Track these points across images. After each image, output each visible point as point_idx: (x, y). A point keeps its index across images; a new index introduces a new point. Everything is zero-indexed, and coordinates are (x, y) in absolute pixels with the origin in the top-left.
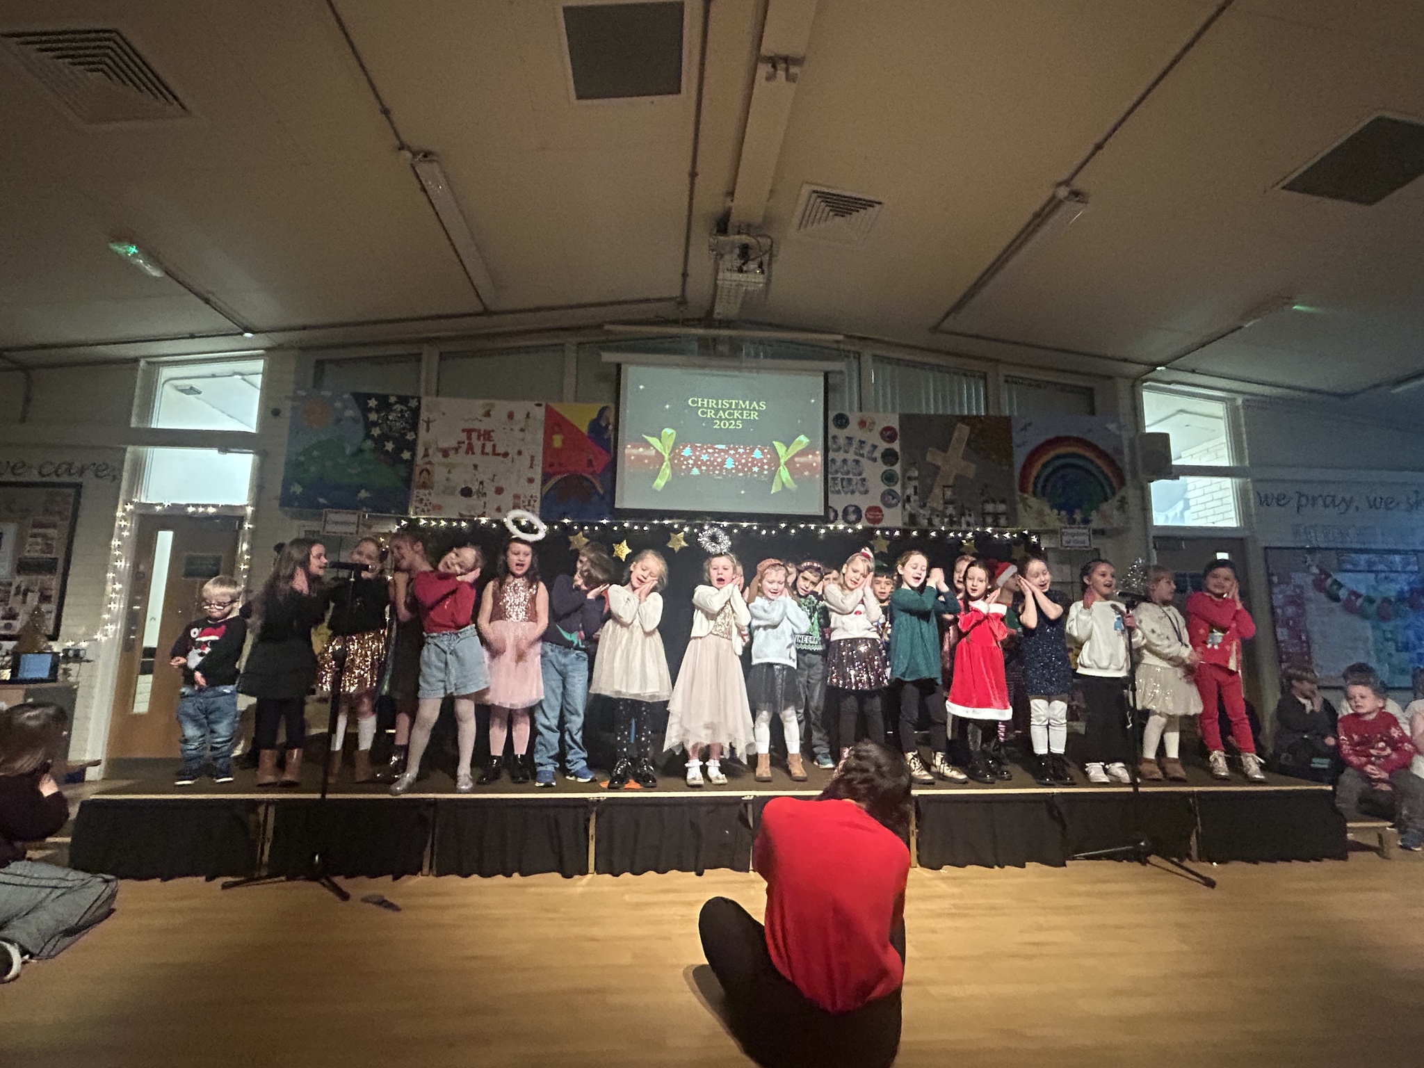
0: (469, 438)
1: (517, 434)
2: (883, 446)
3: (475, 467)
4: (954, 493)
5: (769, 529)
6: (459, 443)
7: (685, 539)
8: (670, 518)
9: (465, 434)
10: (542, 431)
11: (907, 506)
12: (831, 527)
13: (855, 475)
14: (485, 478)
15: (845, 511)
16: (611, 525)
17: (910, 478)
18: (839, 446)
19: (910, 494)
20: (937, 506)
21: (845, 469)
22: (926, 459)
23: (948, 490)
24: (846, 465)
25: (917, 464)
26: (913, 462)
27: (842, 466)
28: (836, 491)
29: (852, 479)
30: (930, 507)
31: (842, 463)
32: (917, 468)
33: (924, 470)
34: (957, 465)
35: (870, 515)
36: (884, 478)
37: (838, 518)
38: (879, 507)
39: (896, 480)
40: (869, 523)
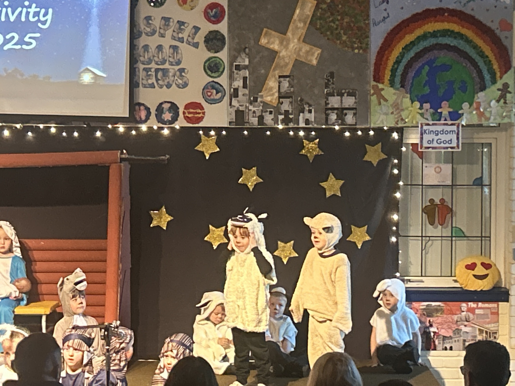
2: (207, 27)
17: (238, 68)
18: (153, 30)
19: (239, 86)
20: (271, 101)
21: (160, 57)
22: (260, 43)
23: (285, 80)
24: (162, 53)
25: (247, 50)
26: (243, 47)
27: (157, 54)
28: (149, 84)
29: (169, 69)
30: (261, 102)
31: (157, 50)
32: (247, 54)
33: (256, 58)
34: (297, 49)
35: (189, 113)
36: (206, 68)
37: (150, 117)
38: (200, 104)
39: (221, 70)
40: (188, 122)
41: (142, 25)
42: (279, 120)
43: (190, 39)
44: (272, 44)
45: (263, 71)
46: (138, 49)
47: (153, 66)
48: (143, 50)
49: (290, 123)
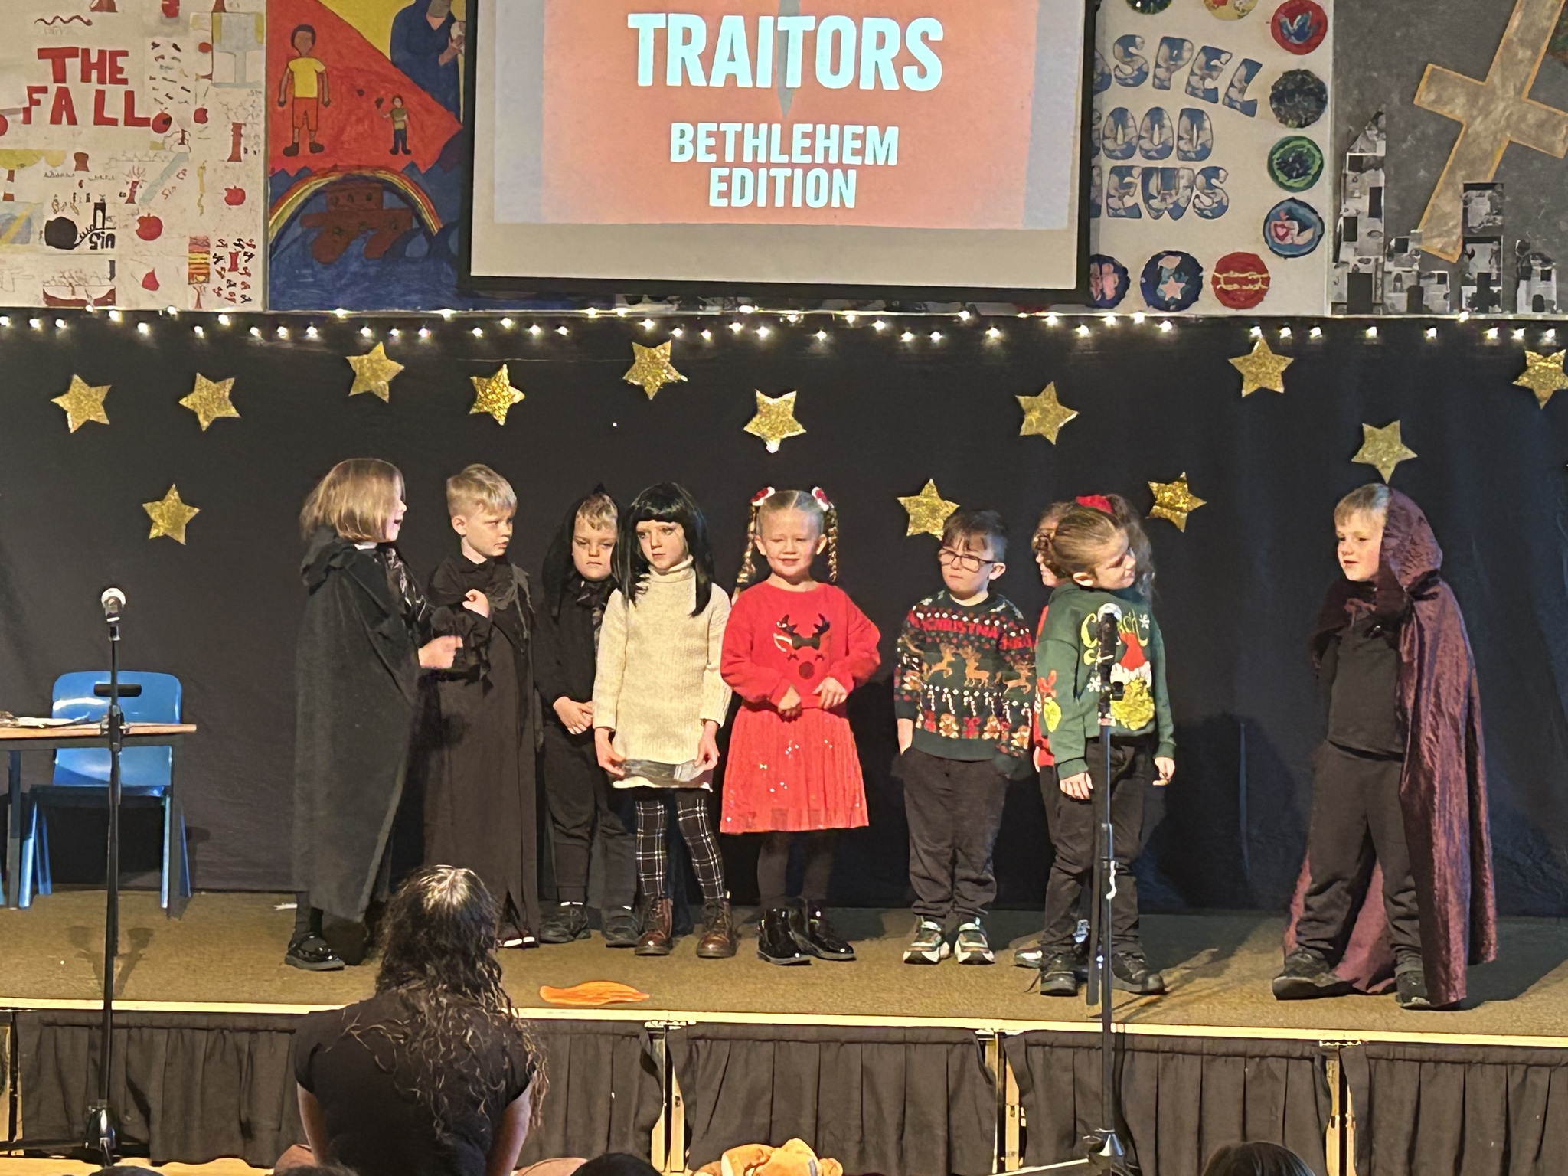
0: (60, 76)
1: (194, 61)
2: (1278, 62)
3: (82, 160)
4: (1497, 209)
5: (924, 326)
6: (32, 90)
7: (676, 361)
8: (633, 302)
9: (47, 64)
10: (262, 54)
11: (1347, 253)
12: (1110, 318)
13: (1184, 159)
14: (111, 192)
15: (1153, 273)
16: (463, 325)
17: (1358, 165)
18: (1140, 69)
19: (1358, 212)
20: (1441, 250)
21: (1156, 141)
22: (1416, 102)
23: (1481, 196)
24: (1160, 129)
25: (1383, 121)
26: (1374, 113)
27: (1147, 131)
28: (1125, 209)
29: (1175, 169)
30: (1417, 252)
31: (1147, 122)
32: (1381, 131)
33: (1404, 140)
34: (1515, 117)
35: (1228, 281)
36: (1275, 167)
37: (1128, 292)
38: (1255, 257)
39: (1313, 172)
40: (1225, 304)
41: (1111, 61)
42: (1464, 301)
43: (1234, 93)
44: (1446, 104)
45: (1422, 173)
46: (1100, 118)
47: (1138, 161)
48: (1111, 120)
49: (1493, 305)
